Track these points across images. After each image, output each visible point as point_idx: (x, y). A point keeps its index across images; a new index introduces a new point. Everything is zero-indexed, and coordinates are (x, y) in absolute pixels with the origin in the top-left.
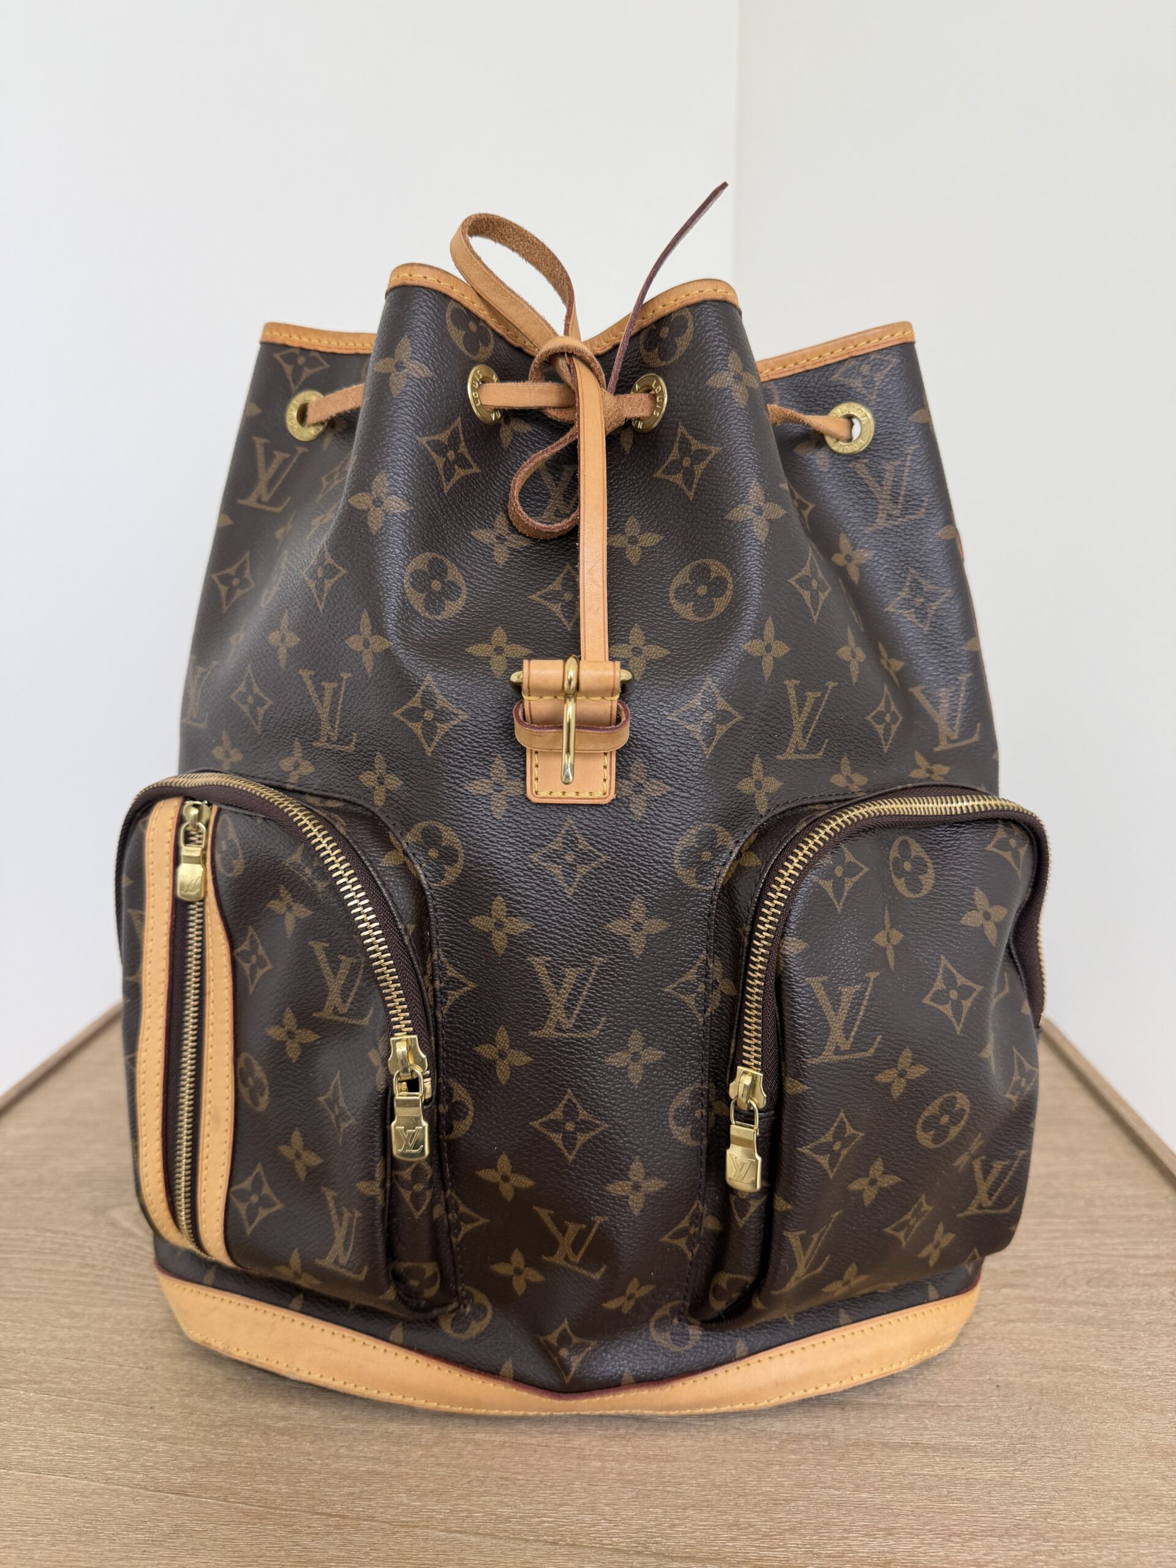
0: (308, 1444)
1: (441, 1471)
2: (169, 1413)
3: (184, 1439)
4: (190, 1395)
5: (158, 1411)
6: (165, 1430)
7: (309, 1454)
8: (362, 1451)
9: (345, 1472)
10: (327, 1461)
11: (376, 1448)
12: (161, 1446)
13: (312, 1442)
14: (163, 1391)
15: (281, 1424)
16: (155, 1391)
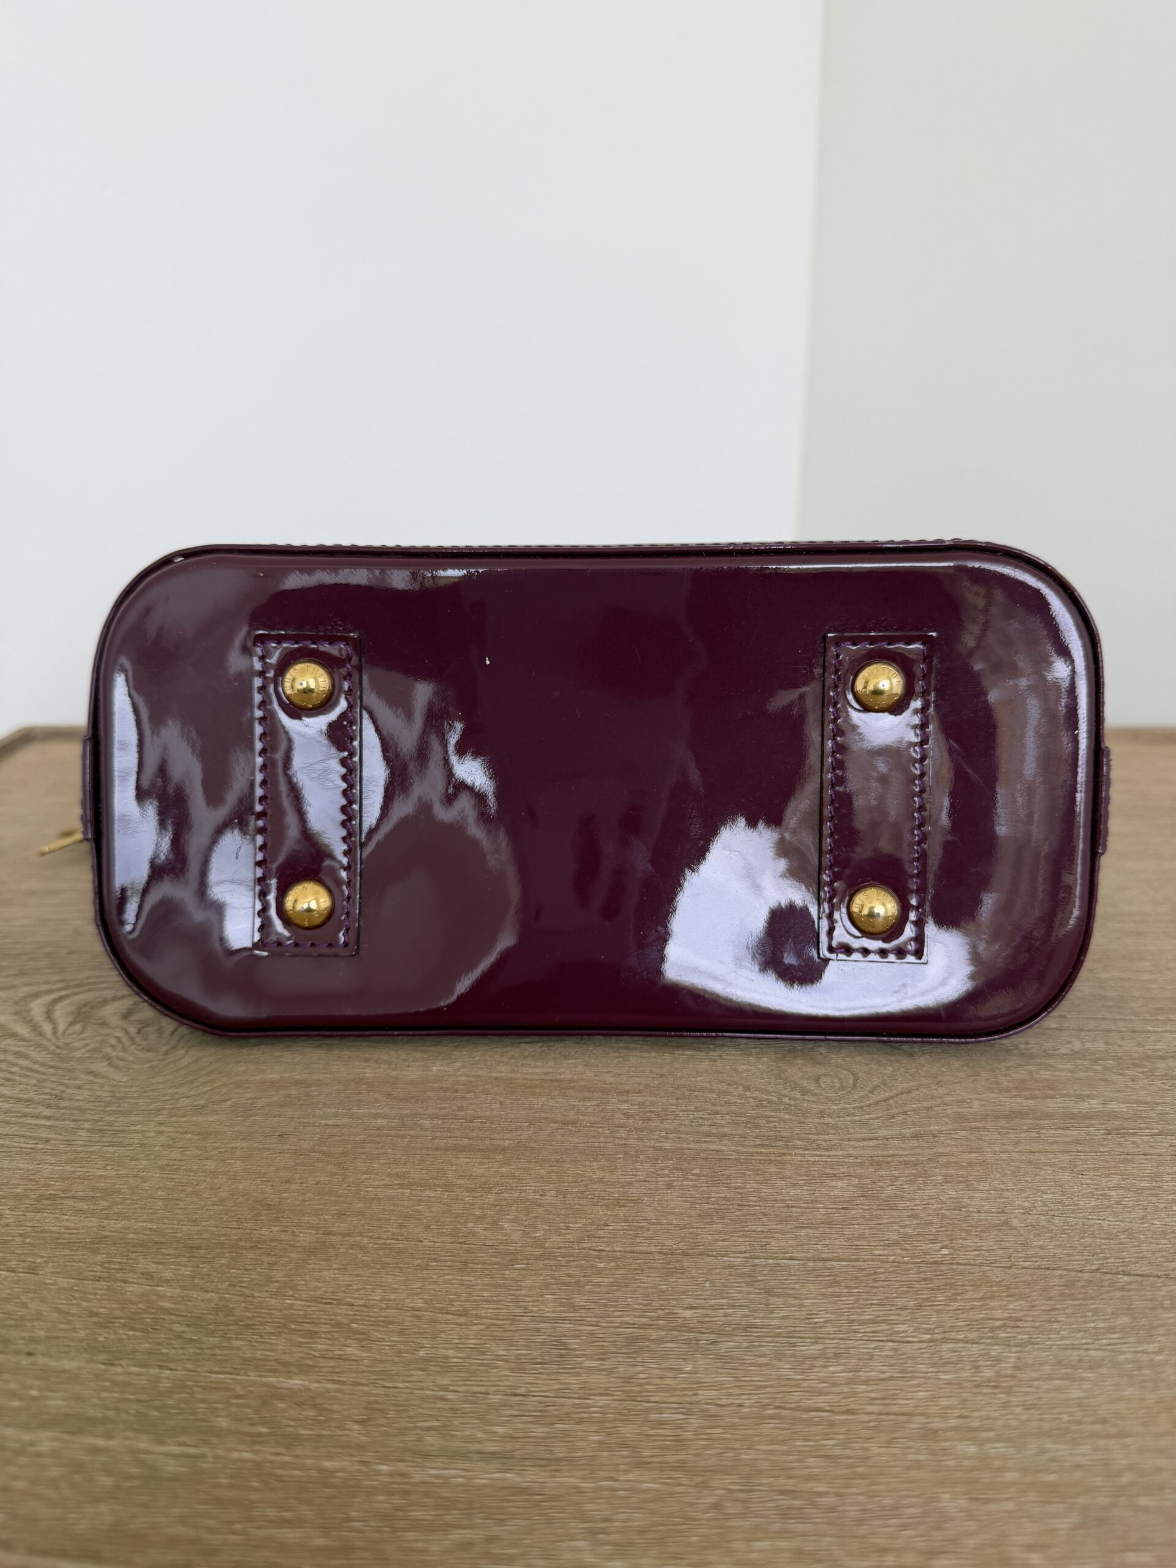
0: (356, 1427)
1: (649, 1483)
2: (67, 1364)
3: (92, 1421)
4: (107, 1324)
5: (41, 1360)
6: (56, 1403)
7: (361, 1447)
8: (471, 1439)
9: (445, 1493)
10: (401, 1467)
11: (500, 1430)
12: (46, 1440)
13: (361, 1422)
14: (55, 1315)
15: (295, 1382)
16: (39, 1316)
